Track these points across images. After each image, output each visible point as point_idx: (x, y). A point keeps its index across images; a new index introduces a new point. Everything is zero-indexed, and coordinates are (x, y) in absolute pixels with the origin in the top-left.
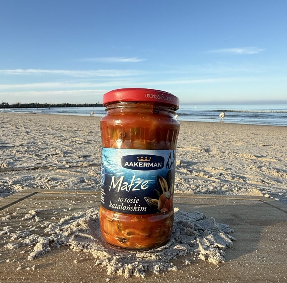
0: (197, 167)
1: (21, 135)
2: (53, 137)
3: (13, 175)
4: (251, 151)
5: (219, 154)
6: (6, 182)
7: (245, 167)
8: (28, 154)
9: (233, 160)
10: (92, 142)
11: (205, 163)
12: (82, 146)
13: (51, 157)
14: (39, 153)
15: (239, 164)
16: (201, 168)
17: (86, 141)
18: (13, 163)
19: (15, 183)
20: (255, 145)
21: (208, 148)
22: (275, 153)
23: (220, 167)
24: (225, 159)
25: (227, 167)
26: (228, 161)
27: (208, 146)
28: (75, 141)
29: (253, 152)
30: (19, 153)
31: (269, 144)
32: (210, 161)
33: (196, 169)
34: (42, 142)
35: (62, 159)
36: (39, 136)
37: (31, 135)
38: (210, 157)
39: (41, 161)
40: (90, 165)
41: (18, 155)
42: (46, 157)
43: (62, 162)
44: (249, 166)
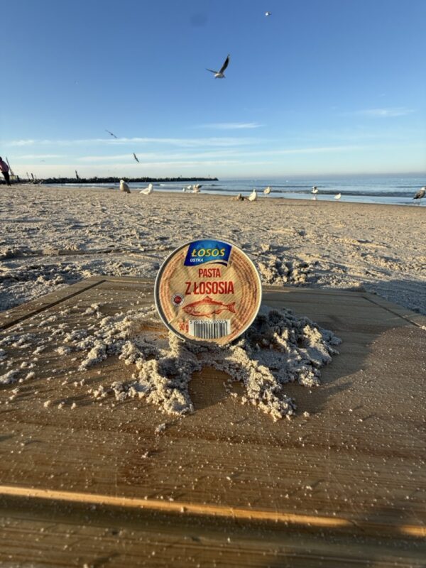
0: (289, 253)
1: (96, 213)
3: (83, 259)
4: (354, 235)
5: (315, 239)
6: (74, 267)
7: (346, 254)
8: (101, 235)
9: (332, 245)
10: (172, 222)
11: (298, 249)
12: (160, 226)
13: (125, 238)
14: (113, 234)
15: (339, 251)
16: (292, 255)
17: (166, 220)
18: (84, 245)
19: (84, 268)
20: (358, 227)
21: (303, 230)
22: (382, 237)
23: (316, 254)
24: (322, 244)
25: (325, 254)
26: (326, 246)
27: (303, 228)
28: (153, 221)
29: (357, 236)
30: (92, 234)
31: (375, 226)
33: (288, 256)
34: (117, 221)
35: (137, 241)
36: (116, 214)
37: (106, 213)
38: (304, 242)
39: (114, 243)
40: (167, 249)
41: (91, 236)
42: (120, 238)
43: (136, 244)
44: (351, 254)
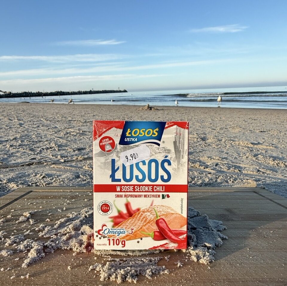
0: (193, 157)
1: (14, 128)
2: (47, 129)
4: (248, 138)
5: (215, 143)
7: (241, 155)
8: (22, 149)
9: (230, 148)
10: (87, 133)
11: (201, 153)
12: (76, 138)
13: (45, 151)
14: (33, 147)
15: (235, 153)
16: (197, 159)
17: (81, 132)
18: (7, 159)
20: (252, 131)
21: (205, 136)
22: (272, 139)
23: (216, 156)
24: (222, 148)
25: (224, 157)
26: (224, 149)
27: (205, 133)
28: (70, 133)
29: (250, 139)
30: (12, 148)
31: (266, 129)
32: (206, 150)
33: (192, 160)
34: (36, 135)
35: (57, 153)
36: (33, 128)
37: (24, 127)
38: (206, 146)
39: (35, 156)
40: (85, 159)
41: (12, 150)
42: (41, 151)
43: (56, 156)
44: (246, 155)
